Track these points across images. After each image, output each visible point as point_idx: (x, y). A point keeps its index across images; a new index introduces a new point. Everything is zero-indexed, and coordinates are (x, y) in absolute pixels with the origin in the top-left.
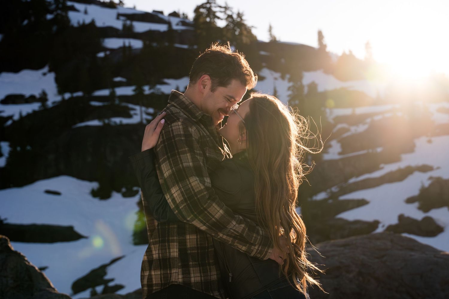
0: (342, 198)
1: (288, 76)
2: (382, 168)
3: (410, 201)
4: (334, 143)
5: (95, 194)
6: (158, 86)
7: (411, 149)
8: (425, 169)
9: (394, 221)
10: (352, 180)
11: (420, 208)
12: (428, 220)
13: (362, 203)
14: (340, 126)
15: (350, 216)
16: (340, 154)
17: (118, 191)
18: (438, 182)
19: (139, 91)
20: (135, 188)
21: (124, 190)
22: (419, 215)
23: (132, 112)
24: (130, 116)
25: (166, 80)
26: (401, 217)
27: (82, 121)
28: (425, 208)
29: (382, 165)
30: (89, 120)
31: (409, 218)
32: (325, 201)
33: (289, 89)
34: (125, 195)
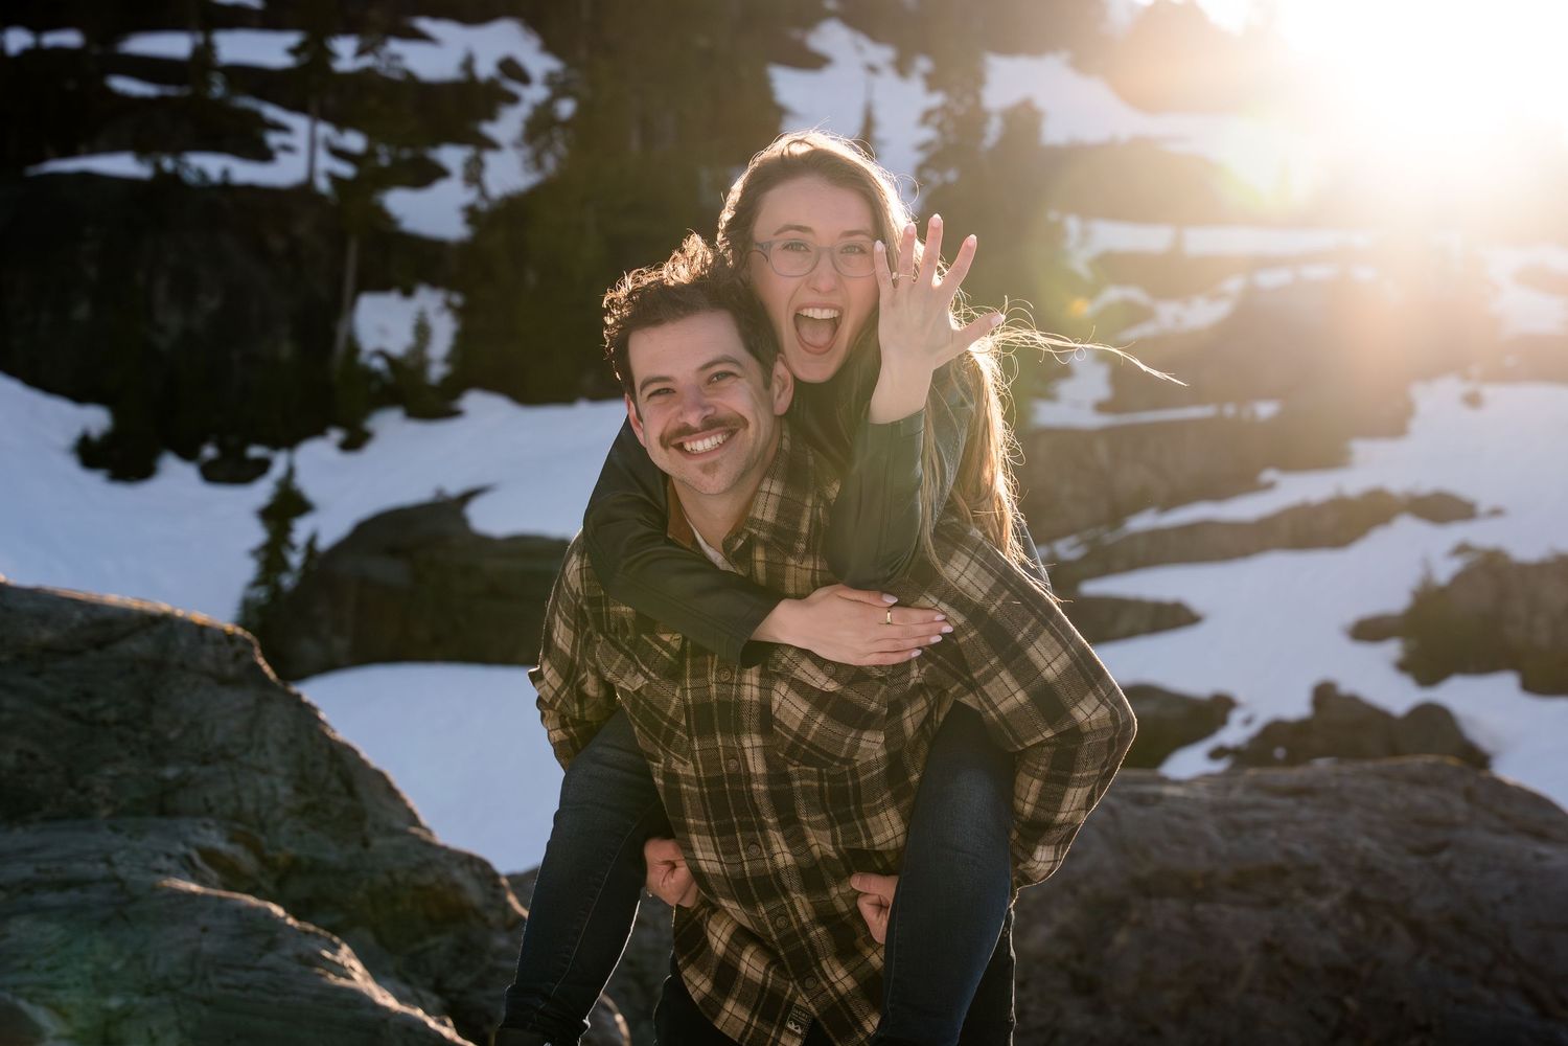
1: (923, 64)
2: (1270, 486)
3: (1368, 631)
4: (1081, 359)
5: (90, 453)
6: (395, 46)
7: (1395, 424)
8: (1441, 508)
11: (1403, 666)
12: (1433, 723)
13: (1172, 617)
16: (1101, 407)
17: (188, 453)
18: (1490, 567)
19: (315, 55)
20: (256, 452)
21: (209, 452)
23: (274, 139)
24: (264, 155)
25: (424, 24)
26: (1324, 694)
27: (69, 152)
28: (1425, 666)
29: (1269, 475)
30: (94, 151)
31: (1353, 701)
33: (926, 117)
34: (212, 474)
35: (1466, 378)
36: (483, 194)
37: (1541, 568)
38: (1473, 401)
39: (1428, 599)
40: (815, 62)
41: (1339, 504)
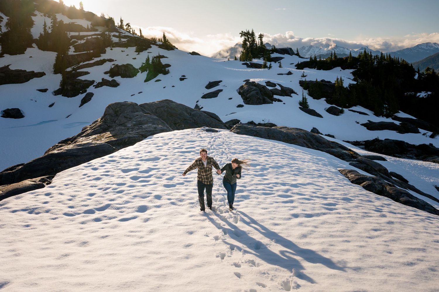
0: (78, 71)
1: (47, 15)
2: (94, 59)
3: (106, 73)
4: (71, 47)
8: (111, 60)
9: (101, 81)
10: (81, 64)
11: (110, 76)
12: (114, 81)
13: (87, 73)
14: (73, 40)
15: (82, 78)
16: (74, 52)
18: (117, 66)
22: (110, 79)
26: (103, 79)
28: (112, 76)
29: (93, 58)
31: (106, 80)
32: (71, 71)
33: (52, 22)
35: (110, 47)
36: (2, 32)
37: (121, 66)
38: (111, 49)
39: (111, 69)
40: (35, 15)
41: (100, 61)
